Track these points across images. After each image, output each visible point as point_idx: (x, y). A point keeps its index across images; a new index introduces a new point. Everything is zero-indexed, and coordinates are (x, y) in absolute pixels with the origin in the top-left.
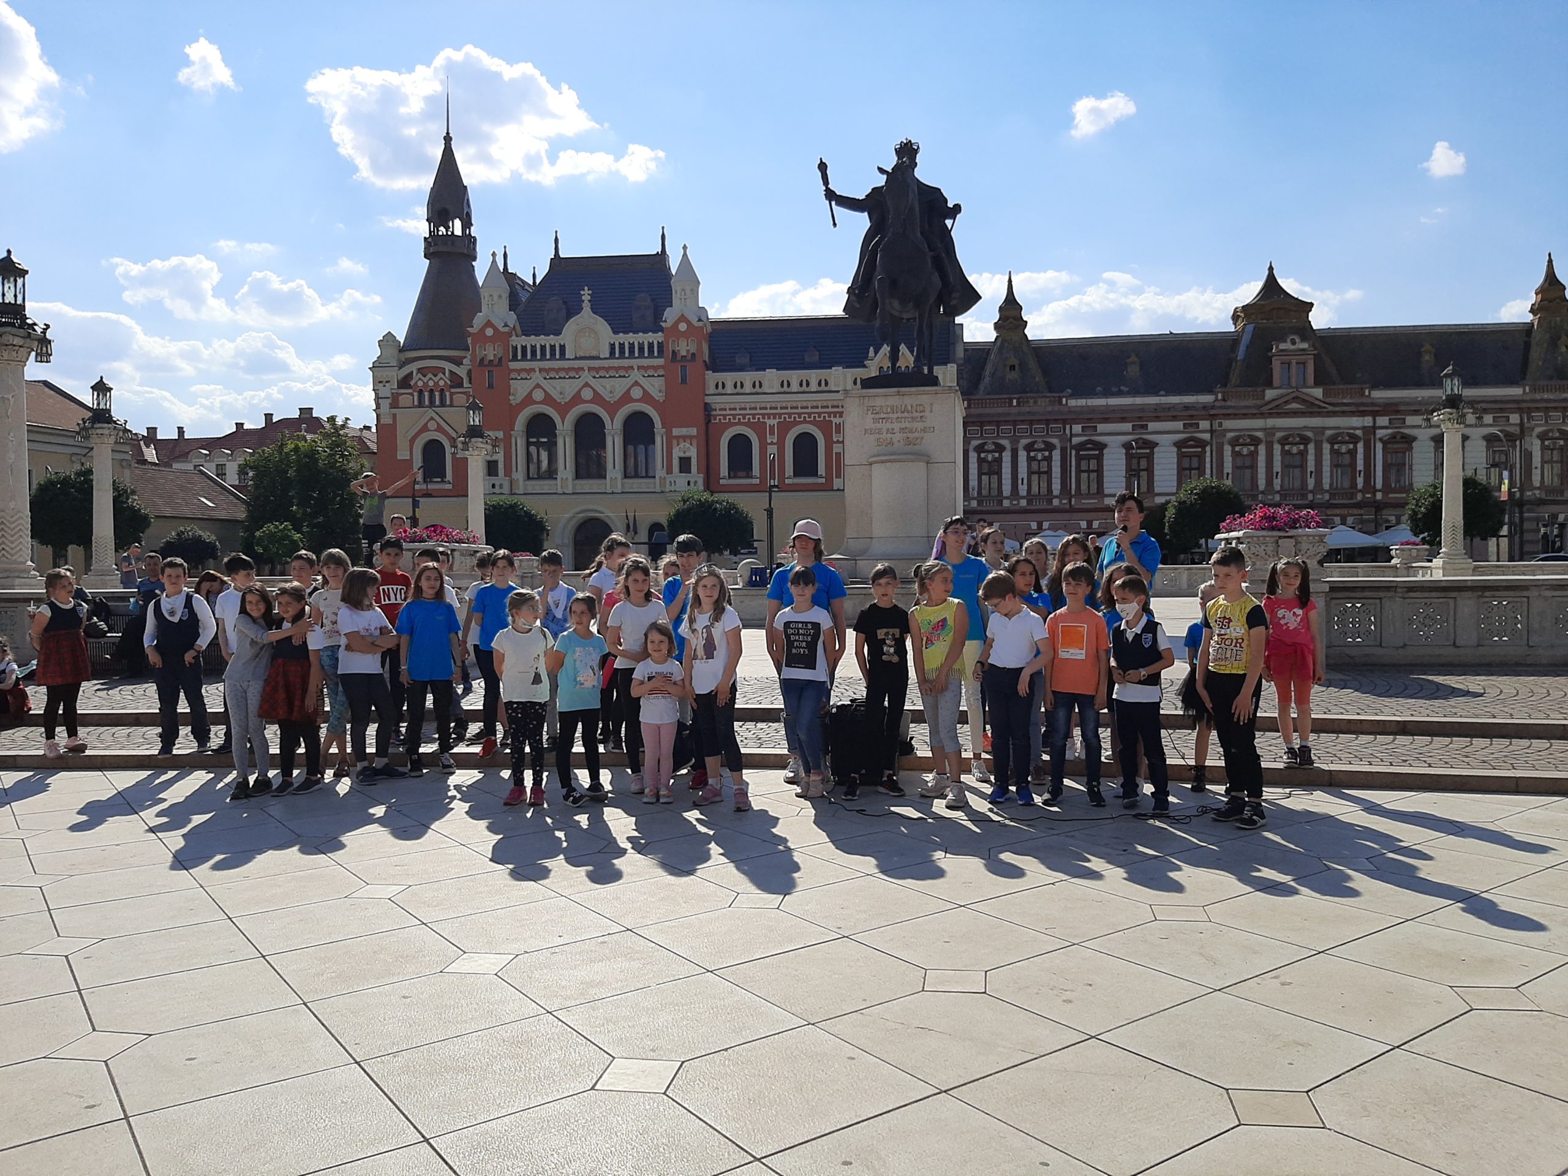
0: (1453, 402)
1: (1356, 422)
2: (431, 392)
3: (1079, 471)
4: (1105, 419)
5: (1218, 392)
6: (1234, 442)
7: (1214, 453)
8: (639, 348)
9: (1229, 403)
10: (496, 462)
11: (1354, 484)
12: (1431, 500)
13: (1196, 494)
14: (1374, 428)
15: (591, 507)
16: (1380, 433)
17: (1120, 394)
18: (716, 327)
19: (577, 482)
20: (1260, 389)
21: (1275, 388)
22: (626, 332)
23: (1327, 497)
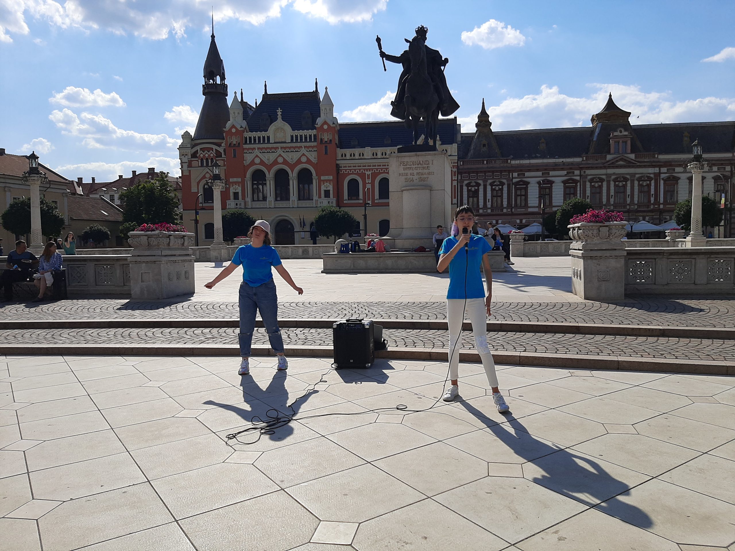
0: (698, 158)
1: (651, 170)
2: (207, 159)
3: (516, 196)
4: (529, 170)
5: (584, 156)
6: (591, 181)
7: (581, 186)
8: (305, 138)
9: (589, 162)
10: (238, 193)
11: (650, 201)
12: (686, 208)
13: (571, 206)
14: (660, 173)
15: (283, 214)
16: (663, 176)
17: (536, 158)
18: (342, 127)
19: (276, 202)
20: (604, 155)
21: (612, 154)
22: (298, 130)
23: (636, 207)
